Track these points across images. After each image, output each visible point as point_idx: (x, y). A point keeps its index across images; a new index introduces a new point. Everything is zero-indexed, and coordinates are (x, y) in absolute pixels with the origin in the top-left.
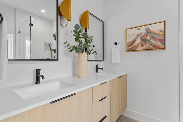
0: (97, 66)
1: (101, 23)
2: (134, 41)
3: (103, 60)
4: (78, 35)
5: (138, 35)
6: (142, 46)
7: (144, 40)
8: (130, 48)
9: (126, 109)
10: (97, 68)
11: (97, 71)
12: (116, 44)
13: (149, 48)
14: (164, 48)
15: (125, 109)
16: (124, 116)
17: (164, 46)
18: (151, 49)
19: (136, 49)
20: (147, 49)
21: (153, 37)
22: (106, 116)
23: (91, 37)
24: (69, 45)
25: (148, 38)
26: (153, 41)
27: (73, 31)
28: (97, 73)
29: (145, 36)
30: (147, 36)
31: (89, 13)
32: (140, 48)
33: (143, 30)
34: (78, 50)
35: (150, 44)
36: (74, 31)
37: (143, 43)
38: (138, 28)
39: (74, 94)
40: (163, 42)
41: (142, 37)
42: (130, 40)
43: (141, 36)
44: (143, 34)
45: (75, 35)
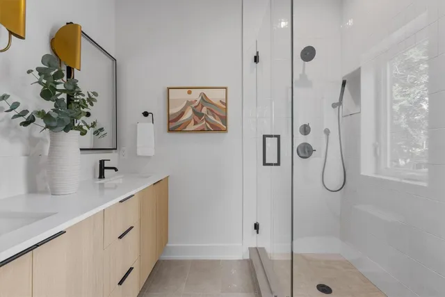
0: (102, 162)
1: (110, 61)
2: (182, 114)
3: (116, 149)
4: (53, 85)
5: (189, 103)
6: (196, 123)
7: (198, 114)
8: (175, 125)
9: (168, 245)
10: (102, 168)
11: (102, 176)
12: (146, 114)
13: (206, 129)
14: (226, 130)
15: (165, 245)
16: (163, 261)
17: (225, 127)
18: (209, 130)
19: (186, 127)
20: (203, 130)
21: (211, 111)
22: (131, 269)
23: (91, 94)
24: (16, 105)
25: (204, 110)
26: (211, 117)
27: (34, 69)
28: (102, 181)
29: (200, 106)
30: (202, 106)
31: (82, 32)
32: (191, 127)
33: (196, 95)
34: (54, 124)
35: (207, 121)
36: (38, 69)
37: (197, 119)
38: (190, 89)
39: (62, 233)
40: (224, 119)
41: (196, 107)
42: (174, 110)
43: (193, 106)
44: (196, 104)
45: (45, 81)
